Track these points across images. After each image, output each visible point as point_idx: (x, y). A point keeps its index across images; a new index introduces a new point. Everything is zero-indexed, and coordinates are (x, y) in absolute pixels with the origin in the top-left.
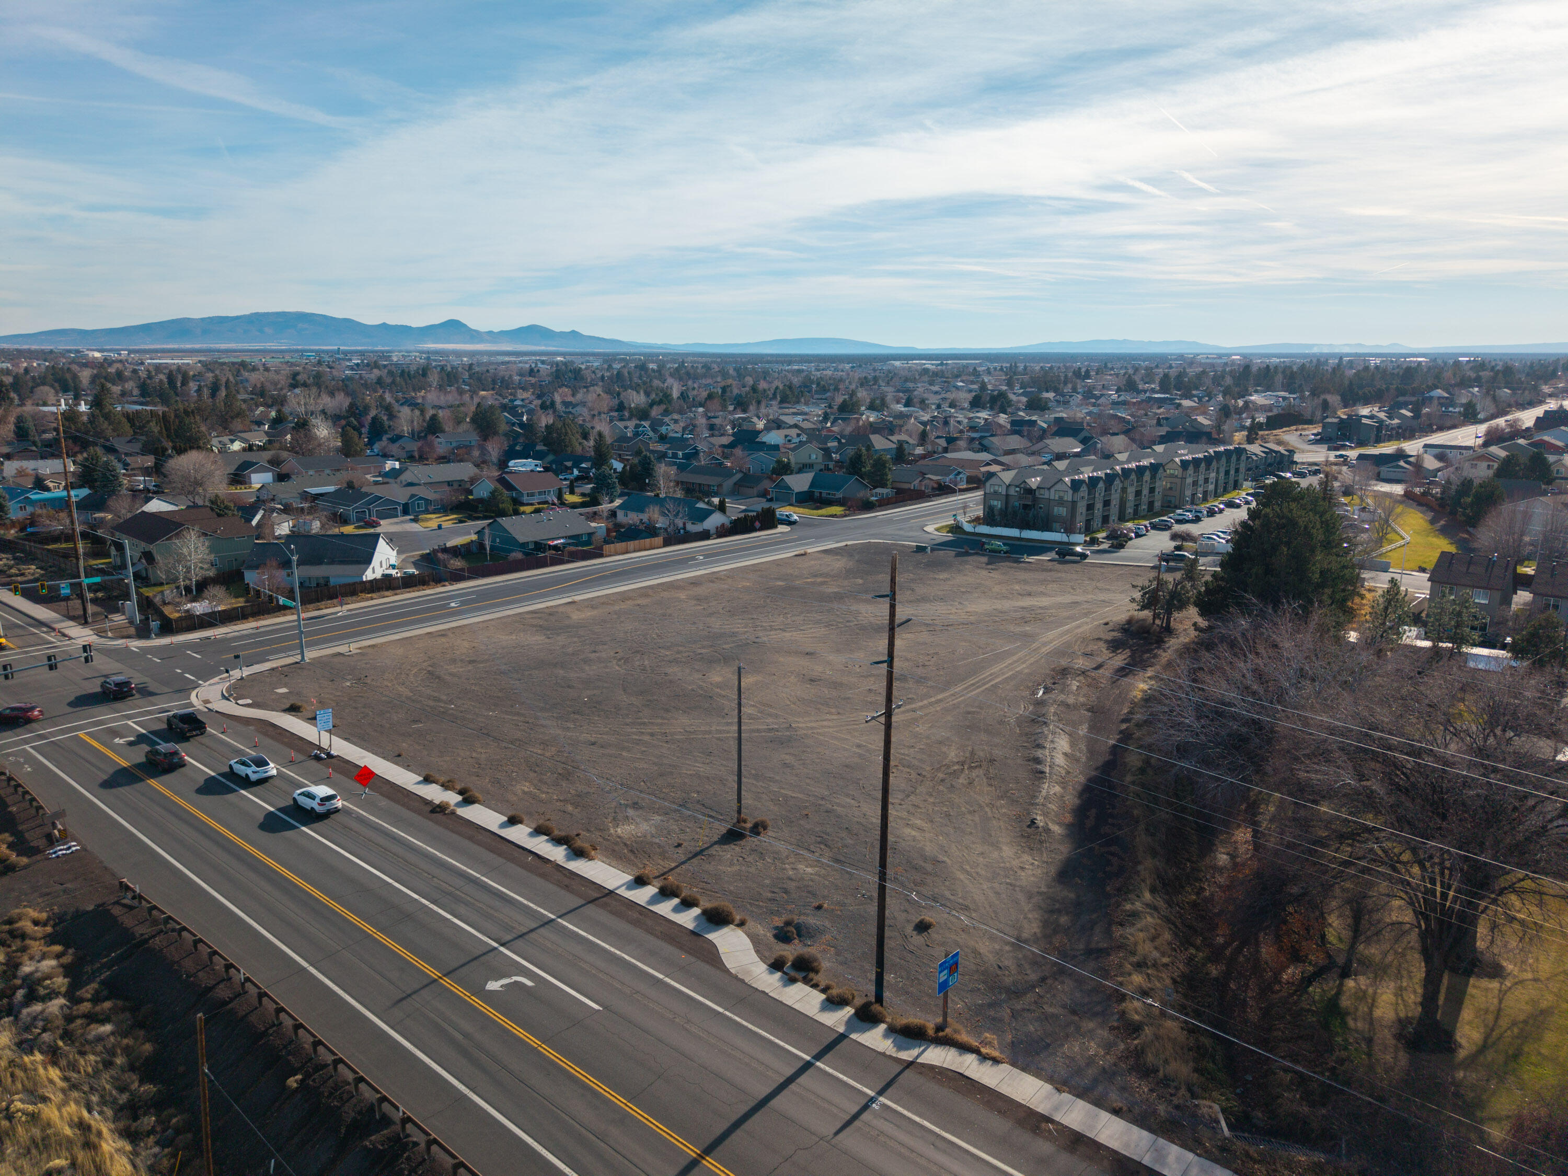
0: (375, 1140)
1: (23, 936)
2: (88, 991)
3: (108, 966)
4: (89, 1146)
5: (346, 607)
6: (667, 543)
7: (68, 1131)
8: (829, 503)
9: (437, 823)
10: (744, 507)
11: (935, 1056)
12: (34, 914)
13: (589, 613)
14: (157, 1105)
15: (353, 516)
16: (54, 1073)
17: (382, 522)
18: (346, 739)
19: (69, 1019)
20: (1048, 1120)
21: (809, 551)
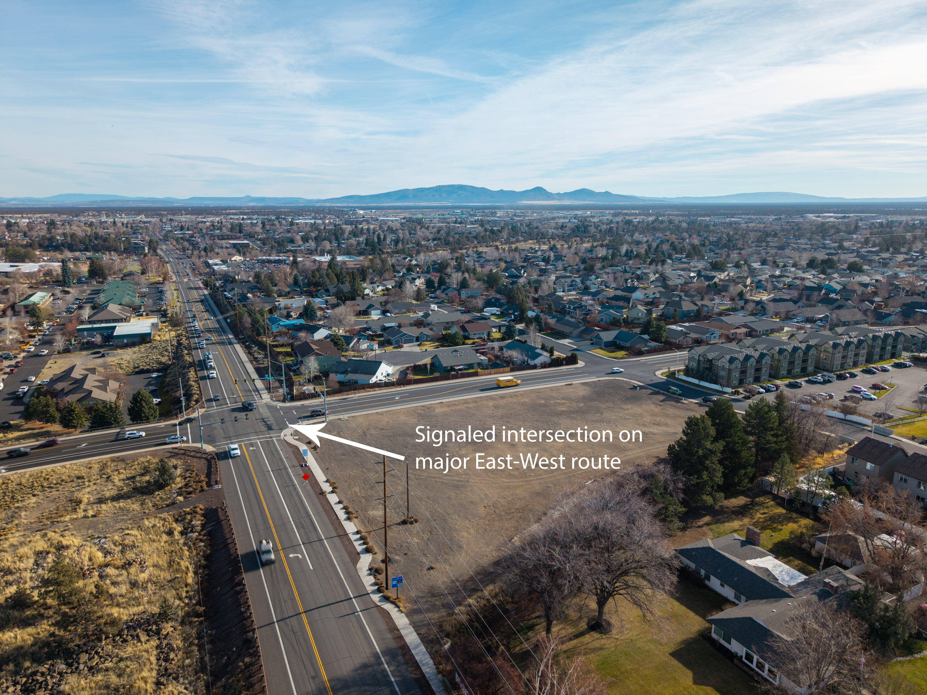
0: (238, 589)
1: (196, 513)
2: (203, 533)
3: (211, 526)
4: (187, 574)
5: (357, 395)
6: (512, 370)
7: (184, 568)
8: (621, 348)
9: (318, 498)
10: (575, 347)
11: (388, 606)
12: (201, 506)
13: (445, 409)
14: (205, 567)
15: (394, 342)
16: (187, 553)
17: (404, 345)
18: (316, 459)
19: (196, 539)
20: (398, 630)
21: (574, 382)
